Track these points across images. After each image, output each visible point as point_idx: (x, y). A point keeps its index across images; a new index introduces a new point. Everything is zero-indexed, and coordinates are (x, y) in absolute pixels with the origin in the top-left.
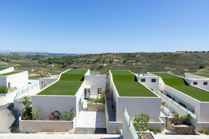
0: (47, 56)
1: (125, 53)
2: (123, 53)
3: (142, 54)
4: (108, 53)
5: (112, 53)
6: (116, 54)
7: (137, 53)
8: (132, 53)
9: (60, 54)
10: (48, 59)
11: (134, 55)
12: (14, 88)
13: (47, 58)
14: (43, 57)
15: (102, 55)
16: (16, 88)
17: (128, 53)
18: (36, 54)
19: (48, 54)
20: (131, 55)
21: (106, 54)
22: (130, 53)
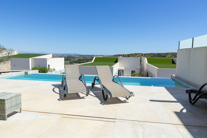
0: (77, 57)
1: (154, 54)
2: (152, 54)
3: (173, 54)
4: (136, 54)
5: (140, 54)
6: (144, 54)
7: (167, 54)
8: (162, 54)
9: (89, 56)
10: (79, 60)
11: (164, 55)
12: (53, 69)
13: (77, 59)
14: (74, 58)
15: (130, 56)
16: (55, 70)
17: (158, 54)
18: (68, 55)
19: (79, 55)
20: (161, 55)
21: (134, 55)
22: (159, 54)
